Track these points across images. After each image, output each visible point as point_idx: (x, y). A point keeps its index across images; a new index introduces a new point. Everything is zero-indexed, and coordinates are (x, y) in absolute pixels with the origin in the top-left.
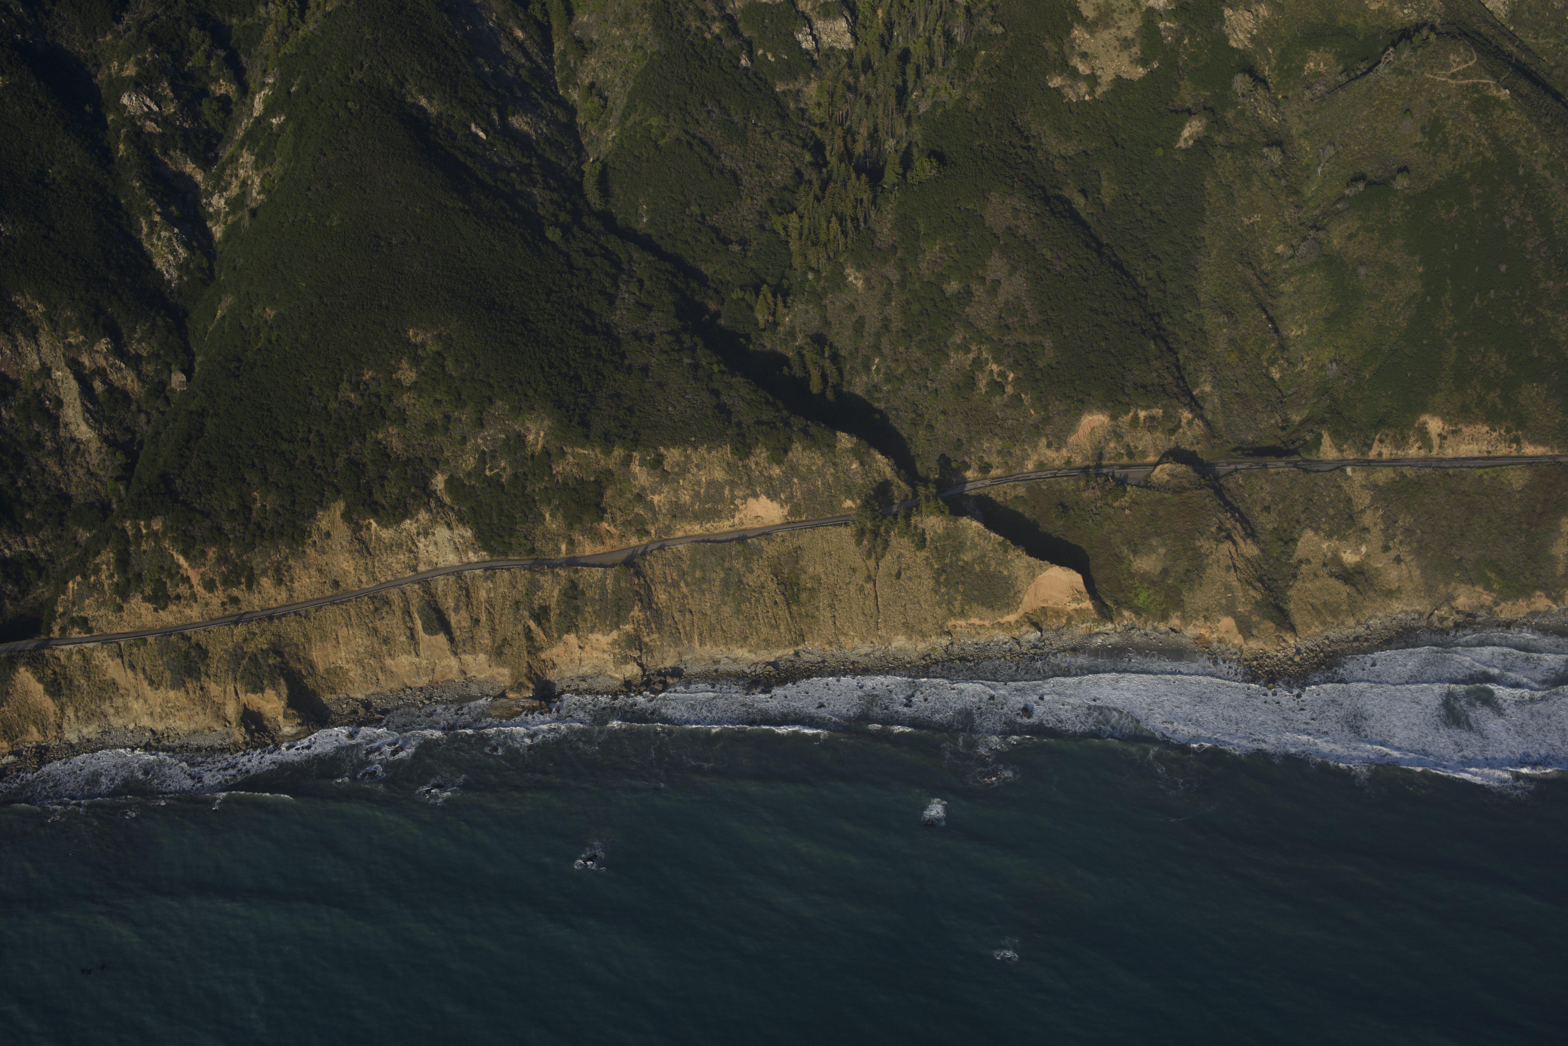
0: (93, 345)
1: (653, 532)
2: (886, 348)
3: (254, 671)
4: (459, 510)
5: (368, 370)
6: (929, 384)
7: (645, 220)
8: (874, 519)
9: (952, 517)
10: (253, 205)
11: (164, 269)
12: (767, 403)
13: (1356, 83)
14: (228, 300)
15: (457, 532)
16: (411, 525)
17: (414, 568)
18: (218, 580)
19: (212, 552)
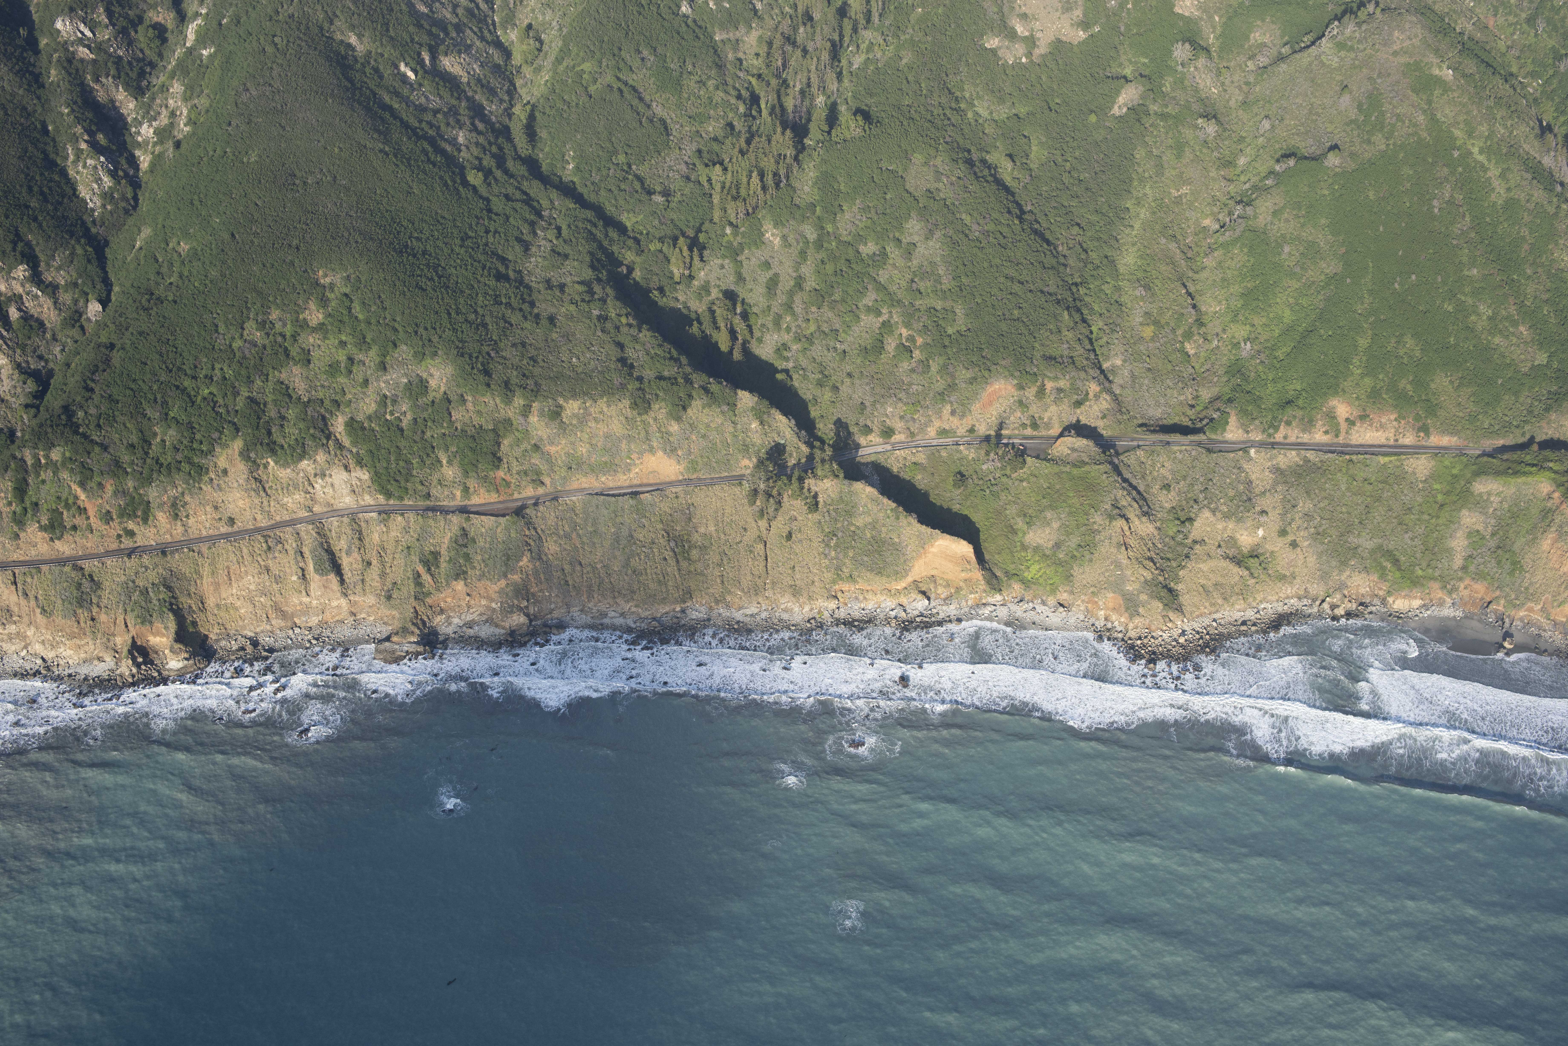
0: (9, 272)
1: (548, 482)
2: (798, 308)
3: (143, 604)
4: (358, 453)
5: (275, 310)
6: (838, 346)
7: (571, 166)
8: (768, 479)
9: (846, 482)
10: (181, 136)
11: (88, 198)
12: (671, 358)
13: (1297, 56)
14: (146, 232)
15: (354, 474)
16: (309, 465)
17: (309, 509)
18: (114, 512)
19: (109, 485)
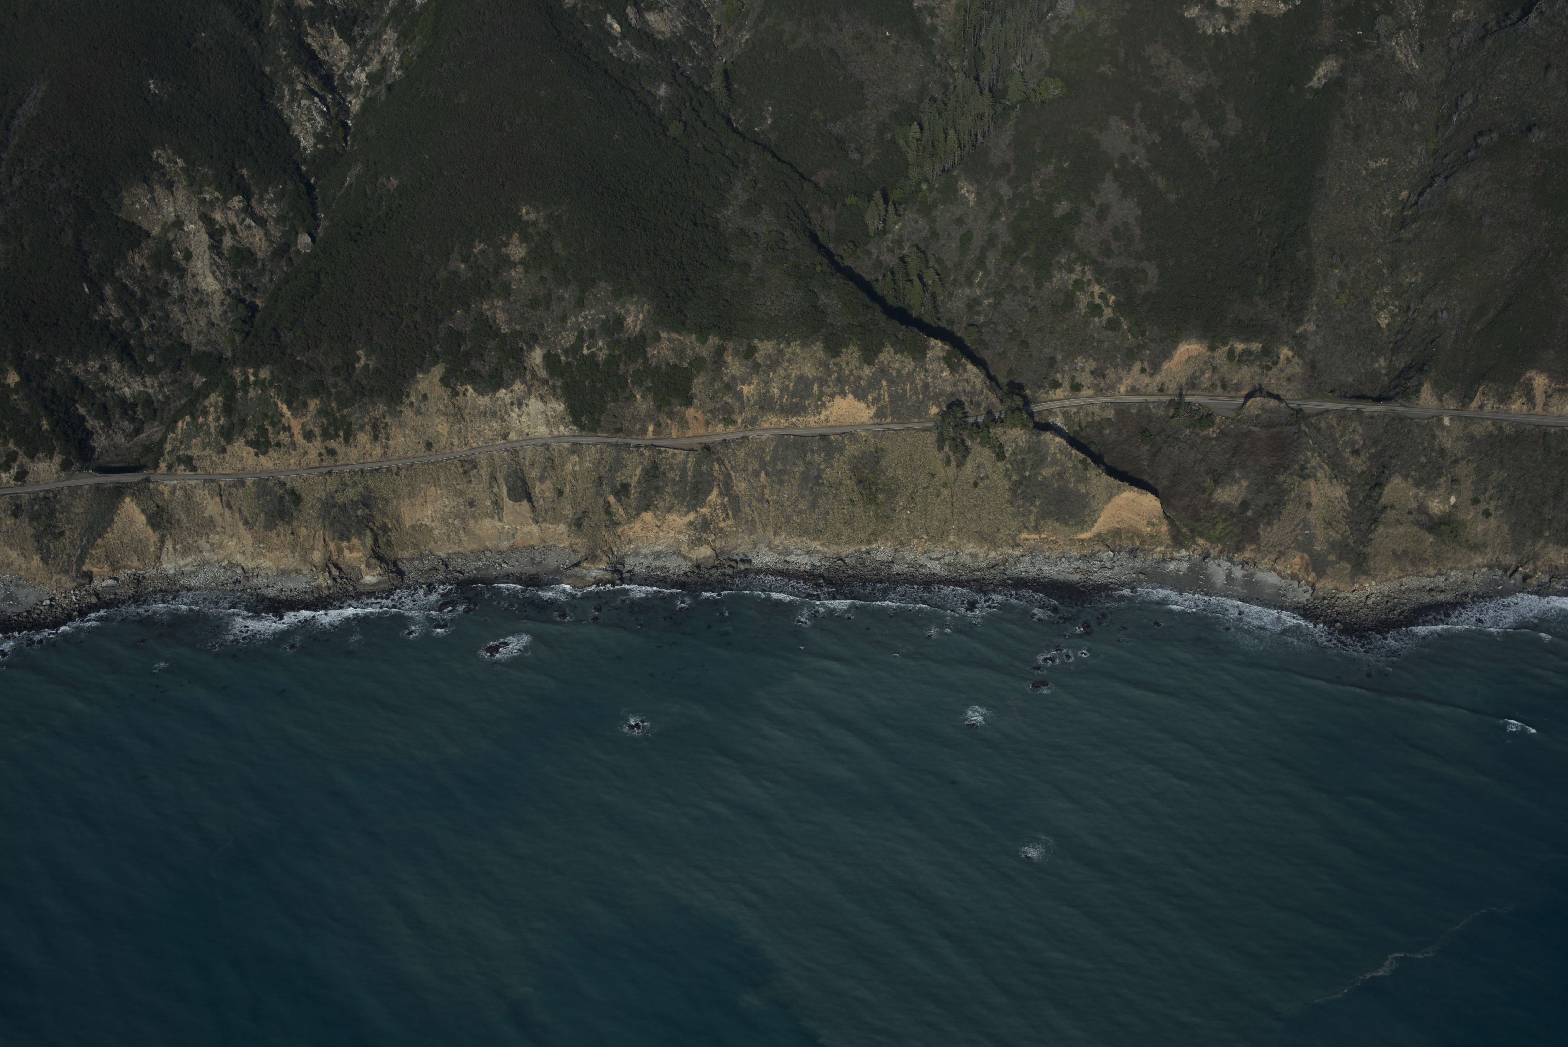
0: (226, 202)
1: (739, 421)
2: (991, 263)
3: (342, 520)
4: (554, 385)
5: (480, 242)
6: (1029, 301)
7: (768, 122)
9: (1035, 431)
10: (391, 80)
11: (301, 136)
13: (1505, 32)
14: (357, 169)
15: (549, 405)
16: (506, 394)
17: (505, 437)
18: (317, 431)
19: (314, 404)
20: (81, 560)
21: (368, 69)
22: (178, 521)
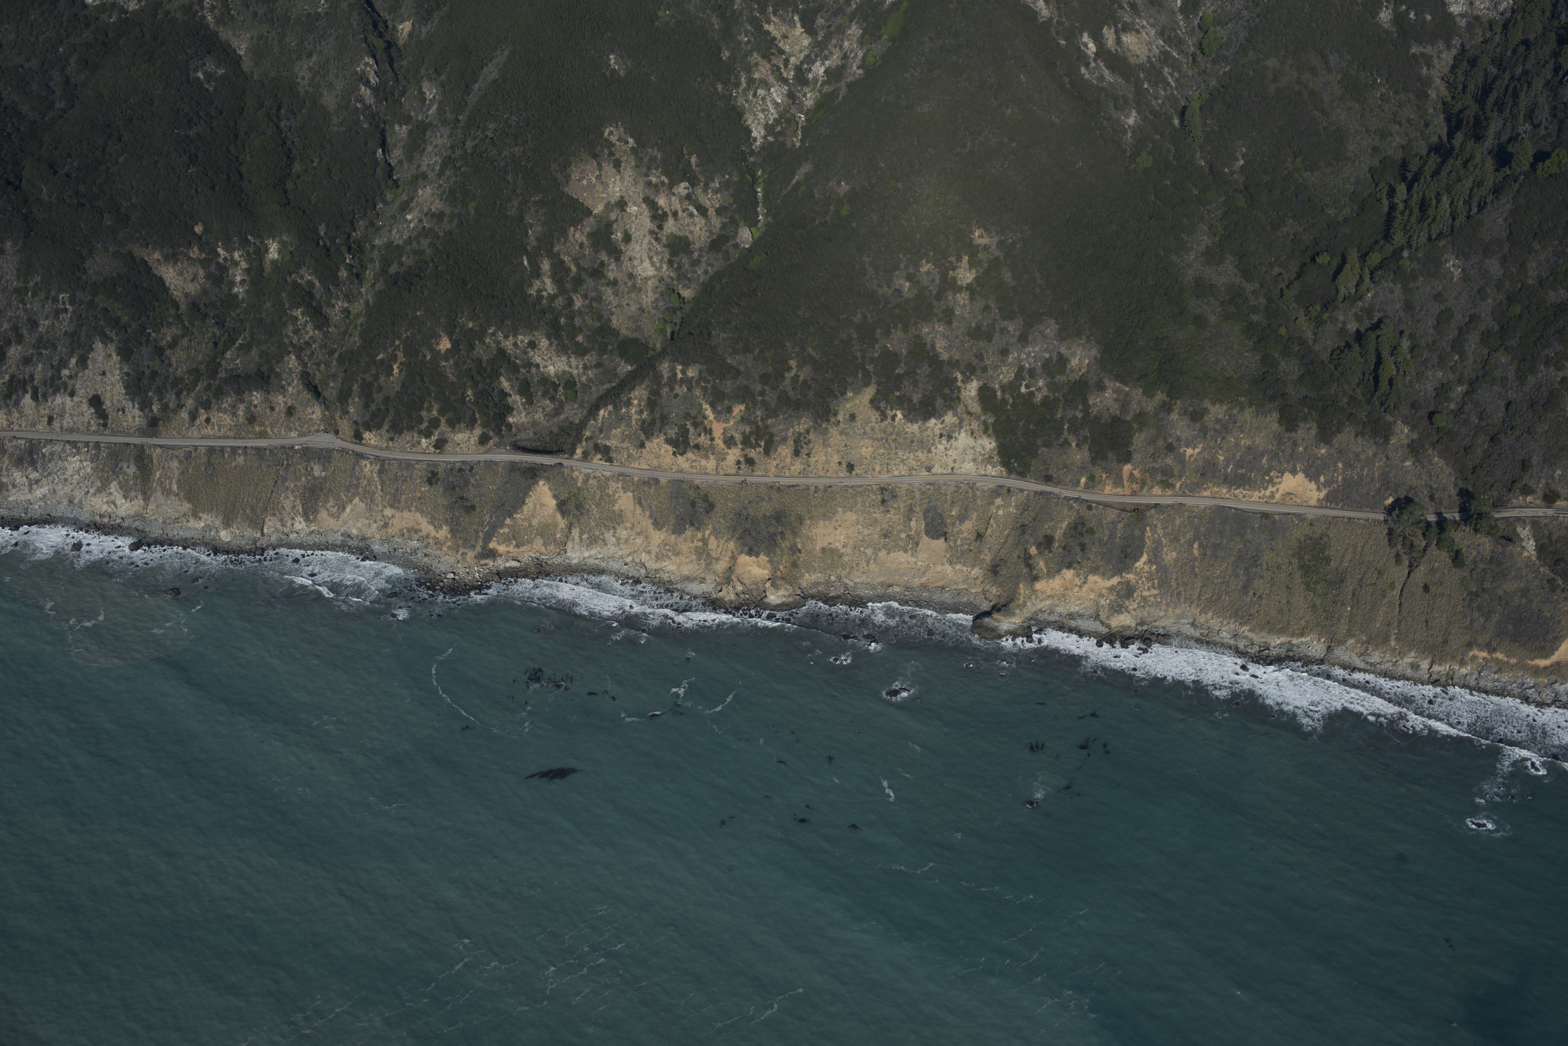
0: (671, 188)
3: (753, 534)
4: (986, 421)
5: (928, 262)
7: (1241, 163)
10: (851, 79)
11: (753, 126)
14: (807, 168)
15: (980, 441)
16: (936, 425)
17: (929, 469)
18: (738, 437)
19: (738, 409)
20: (488, 538)
21: (827, 63)
22: (589, 510)
